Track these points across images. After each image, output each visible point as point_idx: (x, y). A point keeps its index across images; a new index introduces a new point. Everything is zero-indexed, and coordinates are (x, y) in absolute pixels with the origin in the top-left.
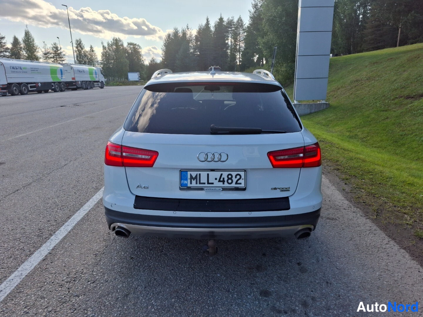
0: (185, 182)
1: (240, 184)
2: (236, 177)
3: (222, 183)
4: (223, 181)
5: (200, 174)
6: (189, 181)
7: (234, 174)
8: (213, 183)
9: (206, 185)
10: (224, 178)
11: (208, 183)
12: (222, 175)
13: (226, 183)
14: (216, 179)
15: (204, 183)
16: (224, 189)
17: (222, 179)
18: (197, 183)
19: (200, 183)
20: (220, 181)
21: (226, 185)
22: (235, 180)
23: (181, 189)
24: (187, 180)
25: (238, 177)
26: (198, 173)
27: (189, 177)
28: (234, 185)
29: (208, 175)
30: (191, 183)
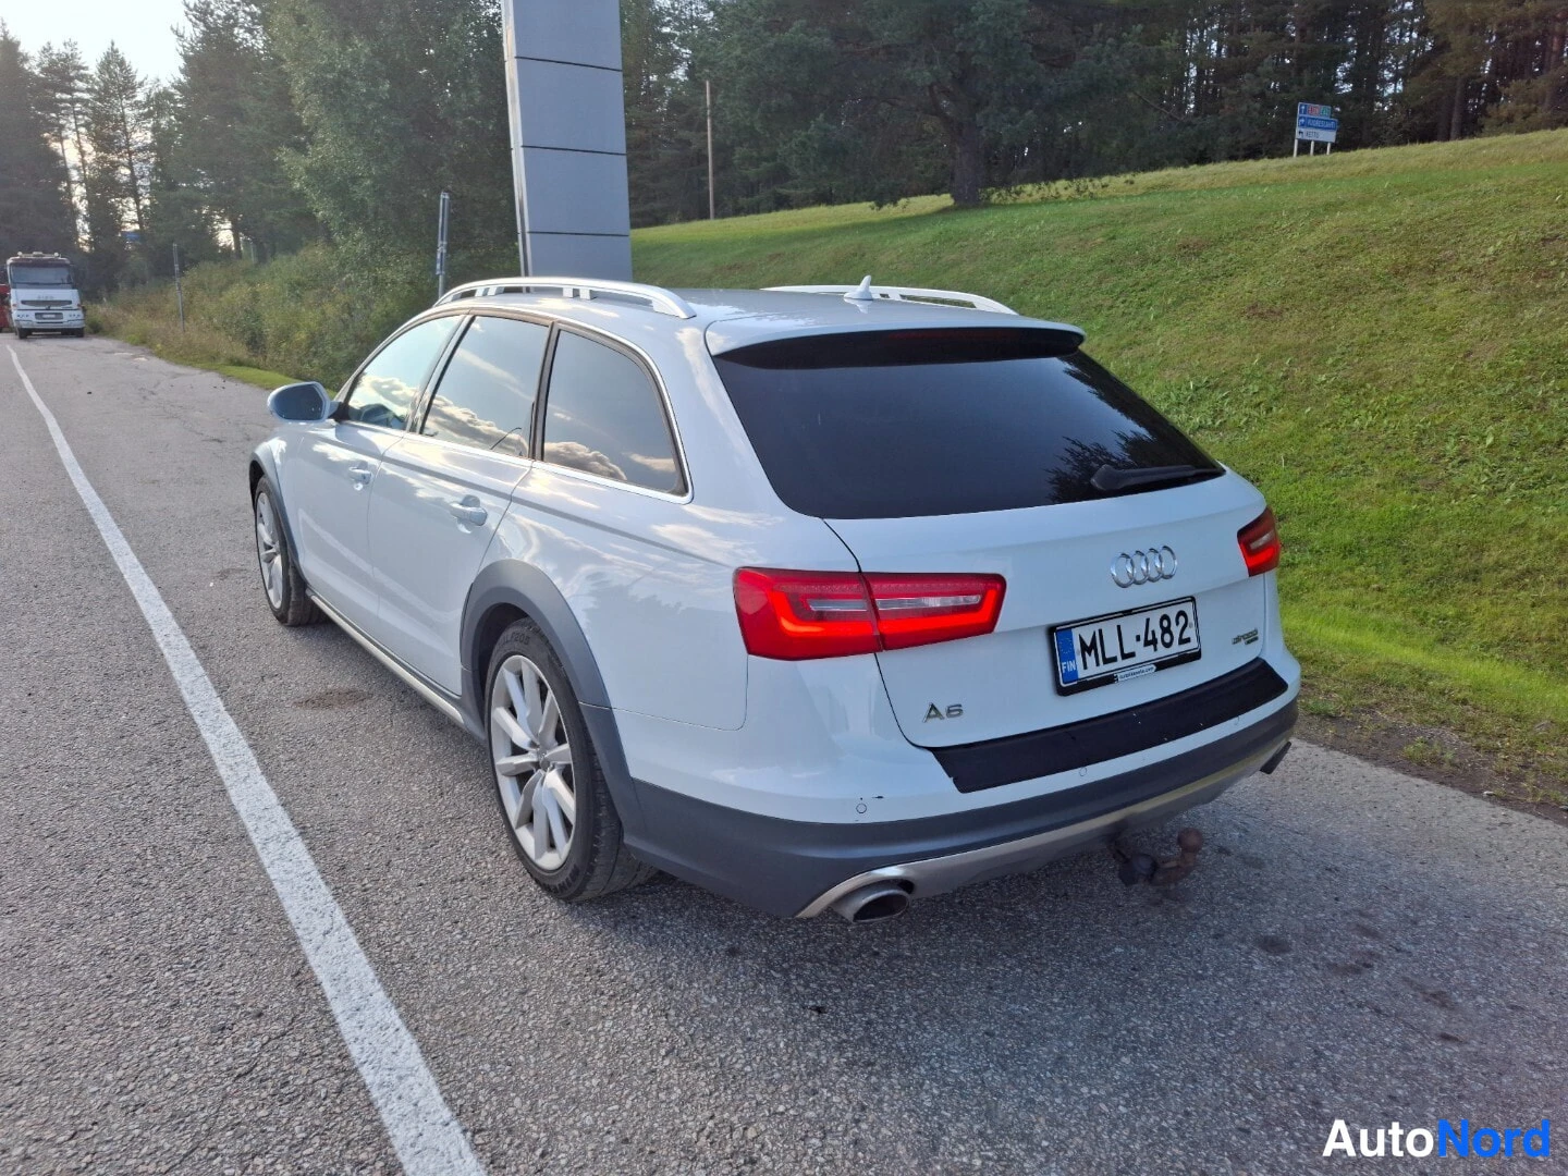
0: (1071, 666)
1: (1188, 640)
2: (1177, 623)
3: (1152, 647)
4: (1154, 642)
5: (1100, 631)
6: (1079, 658)
7: (1172, 612)
8: (1132, 655)
9: (1121, 663)
10: (1153, 633)
11: (1125, 656)
12: (1148, 620)
13: (1160, 645)
14: (1138, 638)
15: (1114, 659)
16: (1162, 665)
17: (1150, 638)
18: (1098, 664)
19: (1106, 661)
20: (1147, 643)
21: (1162, 652)
22: (1176, 630)
23: (1062, 692)
24: (1072, 657)
25: (1182, 619)
26: (1095, 628)
27: (1077, 646)
28: (1176, 648)
29: (1119, 627)
30: (1085, 667)
